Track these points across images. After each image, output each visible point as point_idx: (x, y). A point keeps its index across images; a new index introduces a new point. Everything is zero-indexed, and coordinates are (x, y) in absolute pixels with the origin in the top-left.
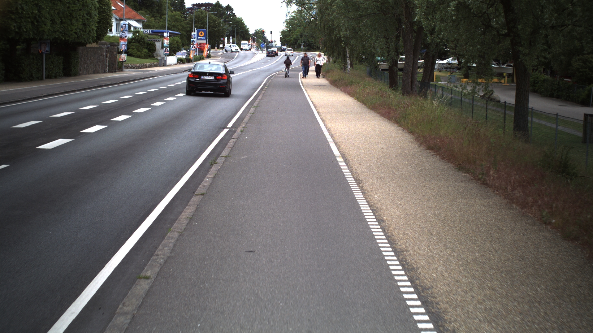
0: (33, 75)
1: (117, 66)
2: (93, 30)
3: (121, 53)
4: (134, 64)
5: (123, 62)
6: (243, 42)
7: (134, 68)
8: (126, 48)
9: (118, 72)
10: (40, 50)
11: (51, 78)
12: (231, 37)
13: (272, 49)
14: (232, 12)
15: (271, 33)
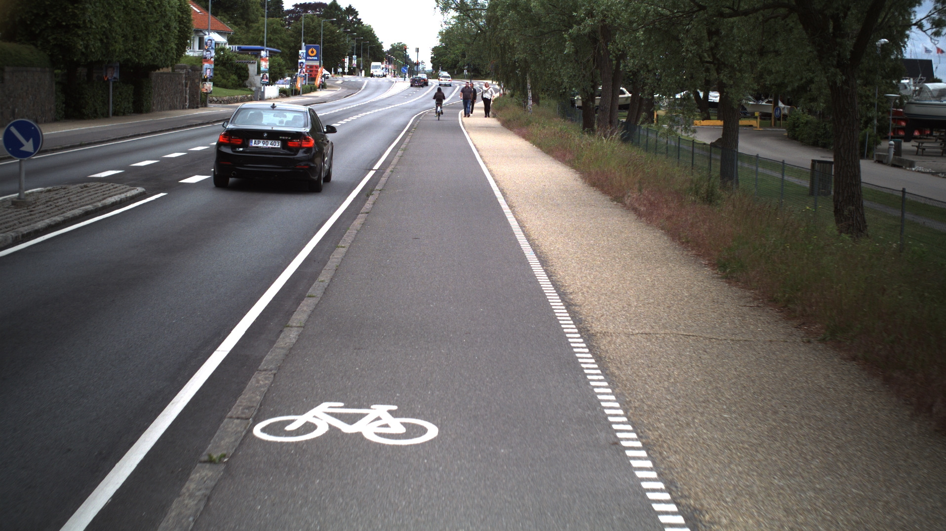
0: (98, 110)
1: (199, 99)
2: (172, 48)
3: (205, 80)
4: (220, 97)
5: (207, 93)
6: (373, 64)
7: (220, 103)
8: (211, 74)
9: (200, 108)
10: (106, 76)
11: (117, 115)
12: (355, 57)
13: (419, 75)
14: (355, 17)
15: (417, 50)
